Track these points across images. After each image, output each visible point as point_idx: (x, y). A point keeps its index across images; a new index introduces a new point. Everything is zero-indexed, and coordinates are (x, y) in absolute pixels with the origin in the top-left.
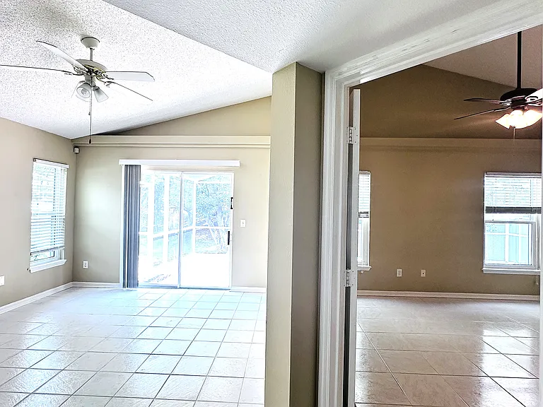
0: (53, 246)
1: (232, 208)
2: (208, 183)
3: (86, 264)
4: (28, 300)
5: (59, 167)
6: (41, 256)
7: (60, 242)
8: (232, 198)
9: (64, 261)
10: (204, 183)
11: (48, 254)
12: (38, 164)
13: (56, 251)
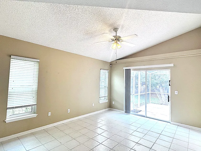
0: (105, 96)
1: (170, 85)
2: (155, 74)
3: (113, 103)
4: (99, 112)
5: (106, 71)
6: (102, 98)
7: (107, 95)
8: (170, 81)
9: (107, 101)
10: (154, 74)
11: (104, 98)
12: (102, 71)
13: (106, 97)
